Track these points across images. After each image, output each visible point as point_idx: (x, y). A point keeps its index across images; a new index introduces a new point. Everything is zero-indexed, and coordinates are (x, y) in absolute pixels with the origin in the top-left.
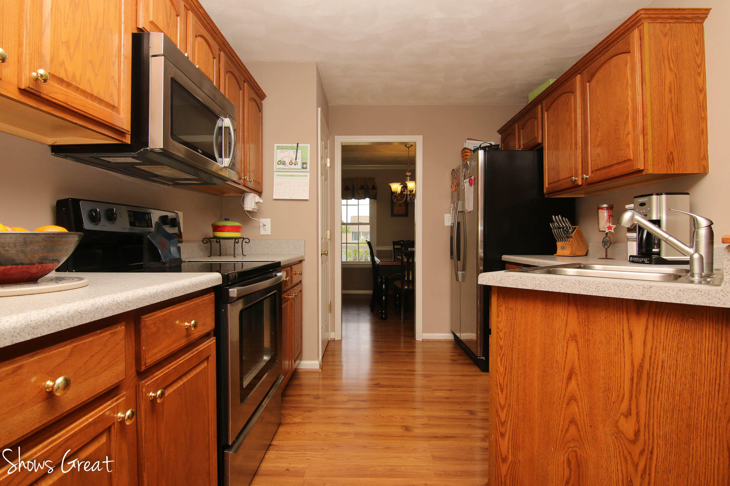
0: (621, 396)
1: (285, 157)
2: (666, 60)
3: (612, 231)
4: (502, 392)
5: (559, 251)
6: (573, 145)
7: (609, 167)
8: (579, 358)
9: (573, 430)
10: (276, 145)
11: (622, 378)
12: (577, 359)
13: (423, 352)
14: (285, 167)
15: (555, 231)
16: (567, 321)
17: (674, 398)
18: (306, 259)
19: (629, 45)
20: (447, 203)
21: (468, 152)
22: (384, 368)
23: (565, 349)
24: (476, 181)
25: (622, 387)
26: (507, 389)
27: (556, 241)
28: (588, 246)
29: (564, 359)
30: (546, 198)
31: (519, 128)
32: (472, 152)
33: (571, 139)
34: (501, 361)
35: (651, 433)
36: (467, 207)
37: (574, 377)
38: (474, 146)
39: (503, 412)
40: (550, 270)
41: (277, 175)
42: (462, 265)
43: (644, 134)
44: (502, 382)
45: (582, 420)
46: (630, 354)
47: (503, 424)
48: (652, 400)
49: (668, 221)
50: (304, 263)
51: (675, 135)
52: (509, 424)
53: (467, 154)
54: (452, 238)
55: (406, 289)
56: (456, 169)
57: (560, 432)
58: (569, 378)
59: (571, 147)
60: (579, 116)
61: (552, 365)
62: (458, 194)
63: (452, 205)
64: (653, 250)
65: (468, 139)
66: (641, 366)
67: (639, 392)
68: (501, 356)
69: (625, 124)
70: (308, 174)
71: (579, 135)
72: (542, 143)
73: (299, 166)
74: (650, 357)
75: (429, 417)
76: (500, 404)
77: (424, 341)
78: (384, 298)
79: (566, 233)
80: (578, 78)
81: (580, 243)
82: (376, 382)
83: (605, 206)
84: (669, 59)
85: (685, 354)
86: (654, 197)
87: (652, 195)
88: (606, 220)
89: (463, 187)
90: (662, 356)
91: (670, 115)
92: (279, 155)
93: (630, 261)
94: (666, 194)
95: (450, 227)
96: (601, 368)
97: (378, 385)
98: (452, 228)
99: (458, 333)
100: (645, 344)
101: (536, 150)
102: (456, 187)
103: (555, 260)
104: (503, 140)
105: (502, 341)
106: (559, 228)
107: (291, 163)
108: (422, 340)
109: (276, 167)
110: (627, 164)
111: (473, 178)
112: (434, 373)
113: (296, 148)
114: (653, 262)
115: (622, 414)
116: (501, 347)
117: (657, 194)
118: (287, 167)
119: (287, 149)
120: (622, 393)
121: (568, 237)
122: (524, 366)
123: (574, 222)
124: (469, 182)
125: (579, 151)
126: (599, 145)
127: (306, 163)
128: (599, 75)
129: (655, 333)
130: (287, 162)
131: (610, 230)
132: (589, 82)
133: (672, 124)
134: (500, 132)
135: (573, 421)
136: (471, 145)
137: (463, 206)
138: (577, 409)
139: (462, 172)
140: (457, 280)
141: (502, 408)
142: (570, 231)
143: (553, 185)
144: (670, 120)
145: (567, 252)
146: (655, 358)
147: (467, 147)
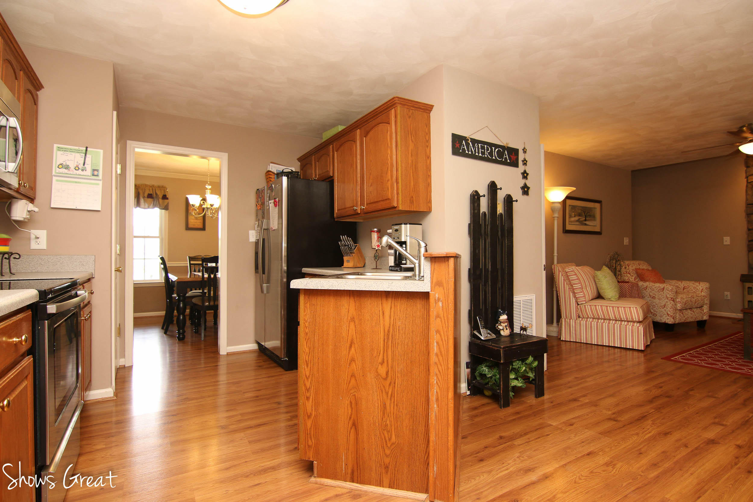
0: (379, 352)
1: (68, 160)
2: (410, 134)
3: (380, 248)
4: (307, 366)
5: (345, 264)
6: (355, 182)
7: (377, 202)
8: (356, 333)
9: (353, 381)
10: (56, 146)
11: (379, 341)
12: (355, 333)
13: (228, 364)
14: (69, 172)
15: (342, 248)
16: (349, 309)
17: (404, 347)
18: (96, 276)
19: (389, 119)
20: (252, 220)
21: (271, 175)
22: (189, 384)
23: (348, 327)
24: (280, 202)
25: (379, 346)
26: (311, 364)
27: (343, 256)
28: (365, 259)
29: (347, 334)
30: (336, 221)
31: (315, 160)
32: (276, 175)
33: (354, 178)
34: (307, 344)
35: (394, 371)
36: (271, 226)
37: (353, 346)
38: (277, 170)
39: (308, 381)
40: (338, 276)
41: (57, 181)
42: (266, 278)
43: (397, 183)
44: (307, 359)
45: (358, 373)
46: (383, 324)
47: (308, 390)
48: (394, 351)
49: (410, 242)
50: (93, 281)
51: (414, 185)
52: (312, 389)
53: (271, 176)
54: (257, 253)
55: (207, 306)
56: (261, 189)
57: (345, 384)
58: (351, 347)
59: (353, 183)
60: (359, 161)
61: (340, 340)
62: (263, 213)
63: (257, 222)
64: (403, 262)
65: (272, 163)
66: (389, 331)
67: (388, 347)
68: (307, 340)
69: (386, 174)
70: (101, 183)
71: (359, 175)
72: (333, 177)
73: (89, 172)
74: (393, 325)
75: (242, 414)
76: (306, 376)
77: (228, 354)
78: (181, 318)
79: (350, 249)
80: (358, 131)
81: (360, 257)
82: (184, 397)
83: (376, 229)
84: (411, 134)
85: (409, 320)
86: (403, 226)
87: (402, 224)
88: (376, 240)
89: (268, 207)
90: (399, 323)
91: (412, 171)
92: (59, 157)
93: (390, 270)
94: (410, 224)
95: (255, 243)
96: (368, 337)
97: (187, 399)
98: (257, 243)
99: (263, 342)
100: (390, 317)
101: (328, 182)
102: (261, 206)
103: (343, 270)
104: (303, 167)
105: (308, 329)
106: (345, 245)
107: (77, 168)
108: (226, 354)
109: (55, 170)
110: (388, 201)
111: (277, 200)
112: (242, 380)
113: (84, 152)
114: (403, 270)
115: (380, 363)
116: (307, 334)
117: (405, 224)
118: (71, 172)
119: (72, 152)
120: (379, 350)
121: (351, 253)
122: (323, 344)
123: (355, 241)
124: (274, 203)
125: (359, 188)
126: (371, 185)
127: (97, 170)
128: (371, 134)
129: (395, 310)
130: (72, 166)
131: (378, 248)
132: (365, 137)
133: (412, 177)
134: (300, 159)
135: (353, 376)
136: (275, 168)
137: (268, 224)
138: (355, 367)
139: (267, 193)
140: (262, 291)
141: (308, 379)
142: (353, 248)
143: (341, 211)
144: (411, 175)
145: (351, 264)
146: (395, 326)
147: (270, 170)
